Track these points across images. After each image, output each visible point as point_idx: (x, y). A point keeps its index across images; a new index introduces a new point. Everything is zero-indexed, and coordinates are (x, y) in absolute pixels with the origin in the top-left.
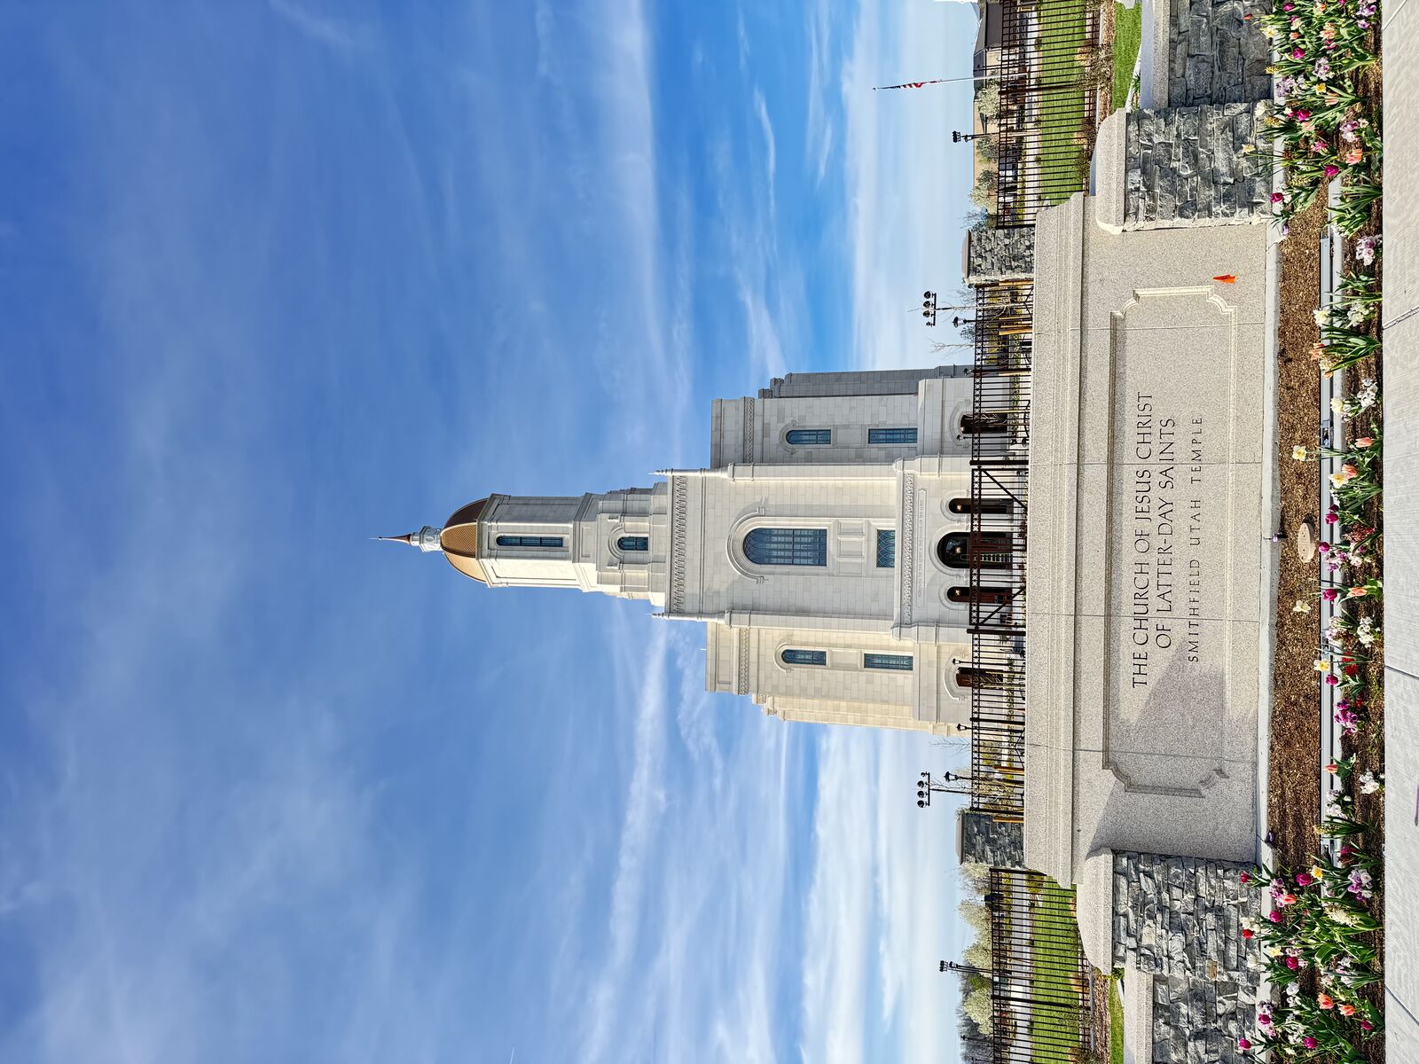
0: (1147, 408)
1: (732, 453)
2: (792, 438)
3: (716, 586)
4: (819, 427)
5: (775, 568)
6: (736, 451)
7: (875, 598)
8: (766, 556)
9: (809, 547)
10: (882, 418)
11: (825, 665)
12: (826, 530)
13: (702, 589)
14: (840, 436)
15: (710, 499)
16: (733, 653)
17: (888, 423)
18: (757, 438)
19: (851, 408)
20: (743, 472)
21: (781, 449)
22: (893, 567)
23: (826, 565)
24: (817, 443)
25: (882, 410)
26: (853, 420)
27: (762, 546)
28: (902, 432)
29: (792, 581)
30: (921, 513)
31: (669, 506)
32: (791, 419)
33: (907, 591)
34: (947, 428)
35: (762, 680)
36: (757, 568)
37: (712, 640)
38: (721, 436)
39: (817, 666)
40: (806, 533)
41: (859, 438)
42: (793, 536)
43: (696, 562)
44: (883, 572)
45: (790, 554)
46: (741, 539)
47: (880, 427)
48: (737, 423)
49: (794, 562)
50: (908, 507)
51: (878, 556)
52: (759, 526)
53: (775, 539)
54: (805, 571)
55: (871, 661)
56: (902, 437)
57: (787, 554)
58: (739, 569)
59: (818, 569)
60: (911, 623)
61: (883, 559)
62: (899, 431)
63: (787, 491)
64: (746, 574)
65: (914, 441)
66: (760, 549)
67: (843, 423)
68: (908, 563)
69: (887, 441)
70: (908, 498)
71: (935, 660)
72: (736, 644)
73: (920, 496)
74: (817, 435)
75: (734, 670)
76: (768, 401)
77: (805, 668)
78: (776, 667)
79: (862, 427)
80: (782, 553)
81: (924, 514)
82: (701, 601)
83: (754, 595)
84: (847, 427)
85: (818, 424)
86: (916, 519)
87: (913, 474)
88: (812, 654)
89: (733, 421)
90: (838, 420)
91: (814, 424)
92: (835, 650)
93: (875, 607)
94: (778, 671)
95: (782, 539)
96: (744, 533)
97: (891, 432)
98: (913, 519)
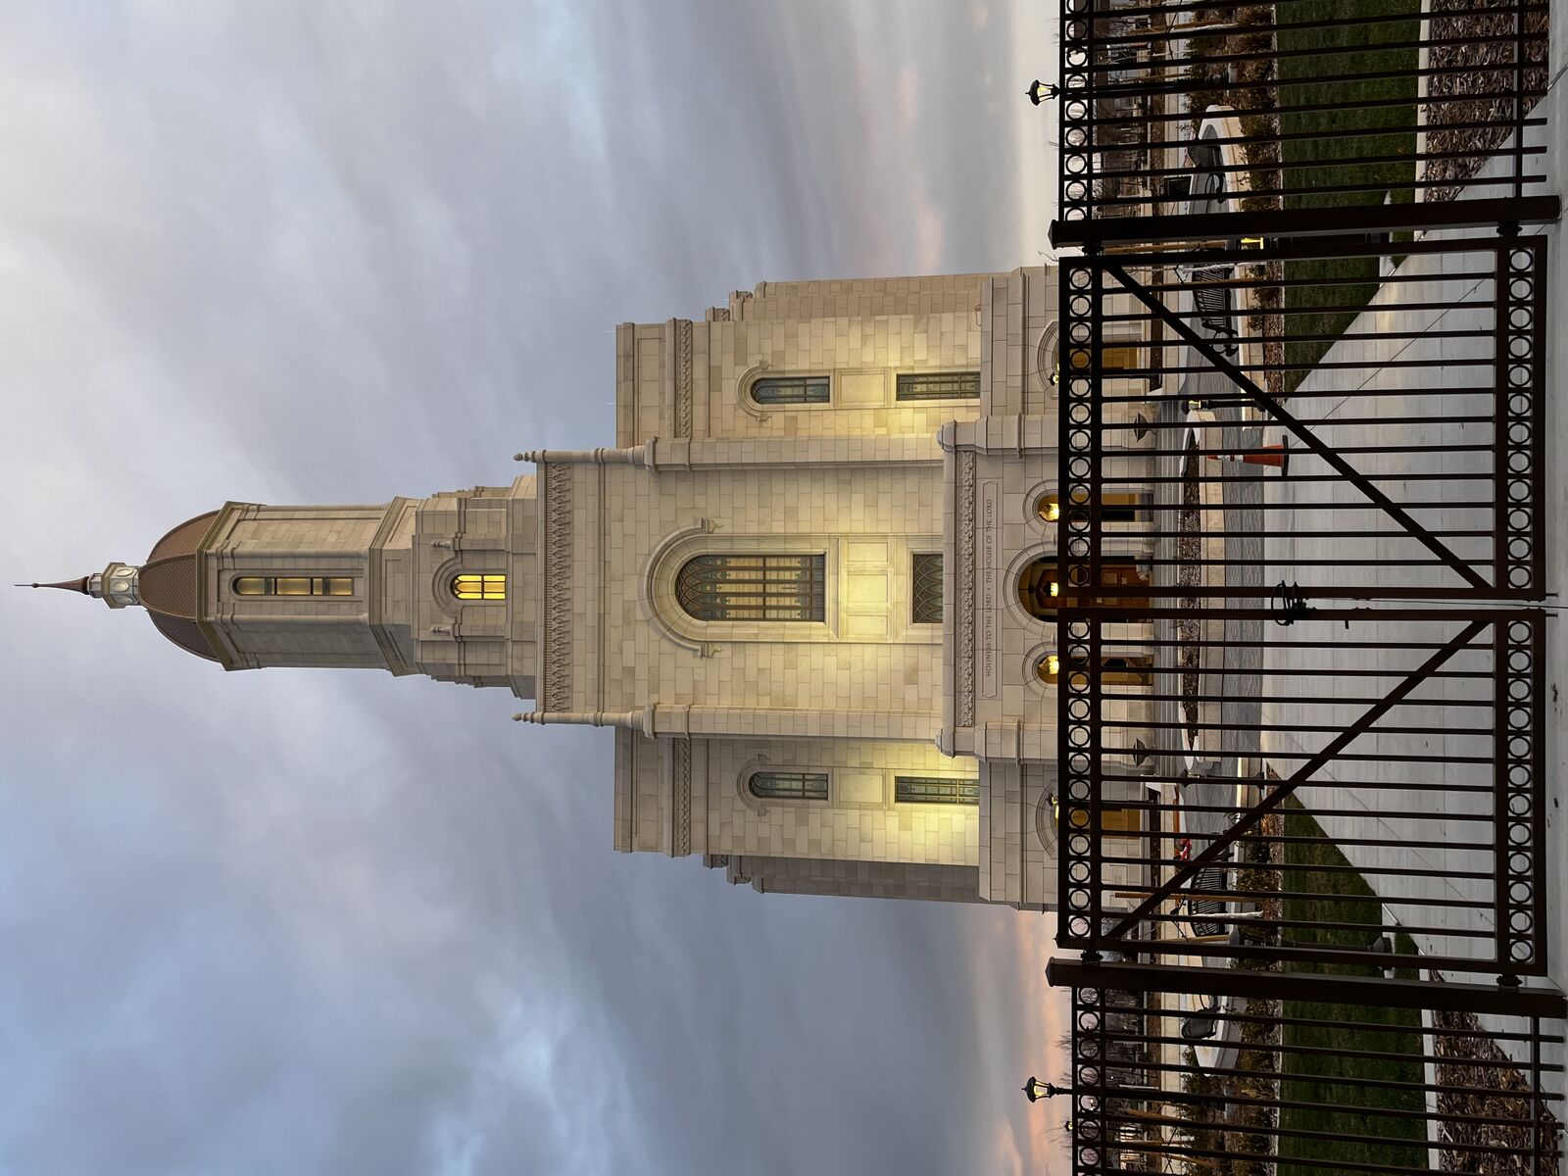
1: (654, 421)
2: (763, 393)
3: (629, 661)
4: (810, 371)
5: (733, 627)
6: (662, 417)
7: (911, 677)
8: (718, 607)
9: (794, 589)
10: (920, 354)
11: (827, 799)
12: (823, 556)
13: (602, 668)
14: (846, 388)
15: (614, 503)
16: (662, 782)
17: (931, 363)
18: (700, 394)
19: (864, 337)
20: (671, 454)
21: (741, 412)
22: (941, 621)
23: (823, 620)
24: (806, 402)
25: (920, 340)
26: (868, 357)
27: (708, 588)
28: (955, 378)
29: (764, 651)
30: (989, 522)
31: (541, 518)
32: (759, 358)
33: (965, 665)
34: (1033, 367)
35: (714, 829)
36: (702, 628)
37: (624, 759)
38: (635, 391)
39: (811, 802)
40: (787, 563)
41: (879, 390)
42: (764, 569)
43: (591, 619)
44: (924, 632)
45: (759, 601)
46: (671, 575)
47: (916, 372)
48: (662, 366)
49: (768, 616)
50: (965, 511)
51: (916, 602)
52: (702, 551)
53: (733, 575)
54: (787, 632)
55: (907, 790)
56: (956, 387)
57: (753, 601)
58: (669, 629)
59: (811, 627)
60: (974, 724)
61: (924, 607)
62: (949, 378)
63: (752, 487)
64: (683, 638)
65: (977, 395)
66: (705, 594)
67: (852, 365)
68: (966, 615)
69: (929, 395)
70: (965, 494)
71: (1019, 789)
72: (667, 764)
73: (987, 492)
74: (806, 386)
75: (665, 811)
76: (716, 326)
77: (791, 806)
78: (740, 804)
79: (885, 371)
80: (745, 601)
81: (993, 525)
82: (600, 690)
83: (697, 678)
84: (859, 371)
85: (807, 367)
86: (979, 533)
87: (973, 450)
88: (804, 780)
89: (655, 362)
90: (842, 360)
91: (800, 368)
92: (843, 771)
93: (911, 694)
94: (744, 811)
95: (746, 575)
96: (676, 565)
97: (937, 379)
98: (975, 534)
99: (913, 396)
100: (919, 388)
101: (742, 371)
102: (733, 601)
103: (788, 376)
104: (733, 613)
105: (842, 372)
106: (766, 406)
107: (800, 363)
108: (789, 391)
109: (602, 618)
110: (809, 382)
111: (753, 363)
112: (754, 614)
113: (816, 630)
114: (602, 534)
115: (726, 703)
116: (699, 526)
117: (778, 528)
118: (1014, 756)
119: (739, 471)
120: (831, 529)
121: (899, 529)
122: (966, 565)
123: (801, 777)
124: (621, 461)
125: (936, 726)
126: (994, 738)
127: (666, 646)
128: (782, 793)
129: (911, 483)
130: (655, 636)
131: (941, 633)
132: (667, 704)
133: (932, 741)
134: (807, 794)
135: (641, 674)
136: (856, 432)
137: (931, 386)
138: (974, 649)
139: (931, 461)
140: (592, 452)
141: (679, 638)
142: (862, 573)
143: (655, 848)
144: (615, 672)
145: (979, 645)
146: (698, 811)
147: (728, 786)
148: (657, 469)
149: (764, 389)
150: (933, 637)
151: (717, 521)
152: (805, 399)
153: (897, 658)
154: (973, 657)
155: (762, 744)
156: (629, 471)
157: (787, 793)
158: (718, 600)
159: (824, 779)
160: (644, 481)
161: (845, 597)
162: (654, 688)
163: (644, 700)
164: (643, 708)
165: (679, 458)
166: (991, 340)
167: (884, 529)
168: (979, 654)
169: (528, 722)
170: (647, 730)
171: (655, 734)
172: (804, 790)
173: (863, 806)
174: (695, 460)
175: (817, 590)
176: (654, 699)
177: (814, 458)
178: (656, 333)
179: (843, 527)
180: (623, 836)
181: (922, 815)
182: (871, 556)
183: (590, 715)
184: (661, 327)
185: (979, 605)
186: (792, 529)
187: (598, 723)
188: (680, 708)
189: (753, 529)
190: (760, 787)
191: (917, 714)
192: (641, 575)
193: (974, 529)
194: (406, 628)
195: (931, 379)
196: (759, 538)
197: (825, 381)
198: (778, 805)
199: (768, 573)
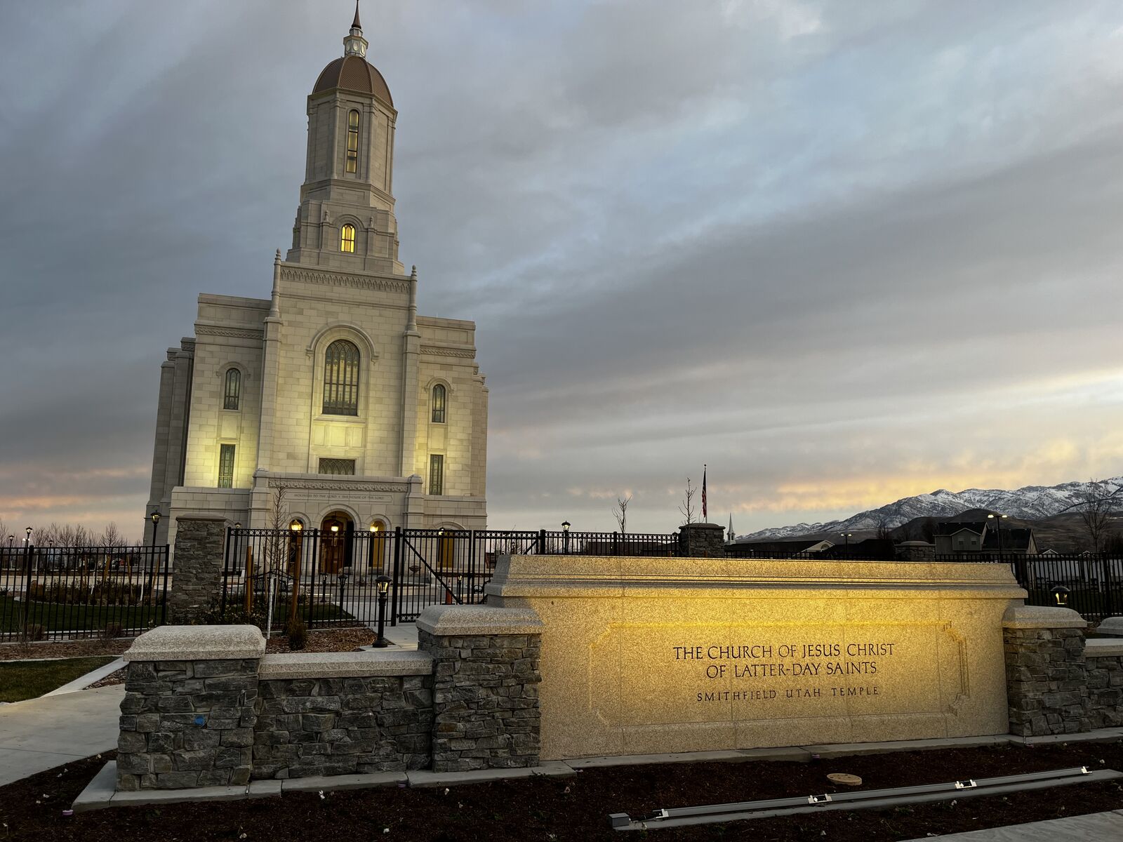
0: (883, 651)
1: (428, 335)
2: (438, 390)
3: (305, 312)
4: (447, 413)
5: (322, 367)
6: (429, 339)
7: (291, 456)
8: (332, 360)
9: (340, 399)
10: (452, 467)
11: (224, 408)
12: (356, 415)
13: (303, 298)
14: (438, 430)
15: (388, 313)
16: (238, 323)
17: (447, 471)
18: (440, 359)
19: (461, 440)
20: (412, 344)
21: (430, 379)
22: (319, 473)
23: (323, 413)
24: (433, 410)
25: (458, 467)
26: (452, 442)
27: (342, 356)
28: (439, 483)
29: (309, 382)
30: (372, 498)
31: (384, 275)
32: (455, 389)
33: (301, 484)
34: (444, 520)
35: (209, 348)
36: (322, 351)
37: (251, 303)
38: (443, 328)
39: (223, 400)
40: (354, 396)
41: (436, 446)
42: (351, 385)
43: (329, 295)
44: (315, 463)
45: (334, 381)
46: (351, 338)
47: (444, 464)
48: (454, 342)
49: (326, 385)
50: (378, 487)
51: (330, 460)
52: (363, 354)
53: (348, 369)
54: (318, 394)
55: (227, 451)
56: (435, 483)
57: (334, 379)
58: (322, 335)
59: (319, 407)
60: (270, 487)
61: (327, 464)
62: (439, 480)
63: (394, 382)
64: (317, 341)
65: (431, 493)
66: (339, 354)
67: (449, 434)
68: (327, 485)
69: (432, 470)
70: (387, 487)
71: (233, 508)
72: (247, 326)
73: (387, 497)
74: (440, 411)
75: (221, 323)
76: (472, 370)
77: (221, 390)
78: (223, 362)
79: (445, 450)
80: (335, 374)
81: (371, 500)
82: (291, 296)
83: (295, 346)
84: (446, 437)
85: (449, 412)
86: (367, 493)
87: (408, 491)
88: (235, 397)
89: (455, 338)
90: (452, 429)
91: (449, 409)
92: (239, 417)
93: (282, 455)
94: (219, 364)
95: (348, 375)
96: (356, 342)
97: (440, 474)
98: (368, 491)
99: (432, 463)
100: (436, 465)
101: (449, 381)
102: (335, 368)
103: (446, 403)
104: (329, 367)
105: (446, 429)
106: (432, 391)
107: (451, 409)
108: (438, 402)
109: (330, 300)
110: (442, 412)
111: (453, 386)
112: (328, 378)
113: (318, 409)
114: (374, 305)
115: (282, 360)
116: (375, 354)
117: (372, 394)
118: (253, 507)
119: (402, 377)
120: (370, 420)
121: (369, 453)
122: (353, 486)
123: (237, 395)
124: (410, 319)
125: (264, 465)
126: (263, 497)
127: (313, 332)
128: (228, 385)
129: (391, 460)
130: (319, 327)
131: (314, 472)
132: (283, 330)
133: (257, 465)
134: (227, 398)
135: (299, 318)
136: (417, 434)
137: (436, 471)
138: (309, 488)
139: (401, 470)
140: (415, 305)
141: (317, 339)
142: (347, 434)
143: (200, 315)
144: (301, 304)
145: (311, 491)
146: (220, 340)
147: (234, 356)
148: (405, 337)
149: (440, 390)
150: (312, 468)
151: (377, 364)
152: (435, 410)
153: (301, 450)
154: (305, 488)
155: (259, 376)
156: (405, 322)
157: (228, 388)
158: (336, 361)
159: (235, 407)
160: (400, 329)
161: (335, 425)
162: (291, 324)
163: (285, 318)
164: (281, 317)
165: (410, 348)
166: (458, 501)
167: (369, 446)
168: (307, 491)
169: (276, 257)
170: (269, 319)
171: (267, 323)
172: (229, 397)
173: (219, 427)
174: (409, 356)
175: (345, 411)
176: (285, 323)
177: (407, 414)
178: (470, 340)
179: (370, 426)
180: (207, 299)
181: (214, 457)
182: (355, 438)
183: (278, 289)
184: (473, 344)
185: (332, 492)
186: (371, 400)
187: (274, 293)
188: (279, 336)
189: (372, 381)
190: (233, 371)
191: (271, 458)
192: (351, 323)
193: (370, 491)
194: (328, 196)
195: (440, 471)
196: (367, 384)
197: (442, 421)
198: (222, 382)
199: (349, 387)
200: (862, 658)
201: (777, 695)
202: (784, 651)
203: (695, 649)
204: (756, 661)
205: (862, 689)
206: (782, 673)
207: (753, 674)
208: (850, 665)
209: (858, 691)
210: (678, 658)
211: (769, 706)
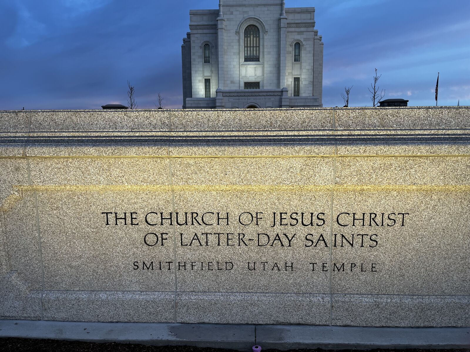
0: (390, 222)
1: (291, 18)
2: (297, 46)
3: (234, 13)
4: (301, 57)
5: (243, 39)
6: (292, 20)
7: (232, 82)
8: (247, 35)
9: (252, 54)
10: (304, 83)
11: (204, 63)
12: (259, 61)
13: (233, 6)
14: (297, 66)
15: (272, 8)
16: (206, 22)
17: (302, 85)
18: (297, 30)
19: (308, 70)
20: (283, 23)
21: (293, 40)
22: (245, 89)
23: (245, 61)
24: (294, 56)
25: (307, 83)
26: (304, 71)
27: (252, 33)
28: (298, 91)
29: (237, 47)
30: (266, 99)
32: (305, 44)
33: (236, 94)
35: (196, 36)
36: (242, 31)
37: (211, 12)
38: (299, 13)
39: (204, 59)
40: (258, 52)
41: (296, 73)
42: (256, 47)
44: (242, 85)
45: (249, 46)
46: (255, 24)
47: (300, 82)
48: (304, 20)
49: (245, 48)
50: (268, 94)
51: (249, 83)
52: (260, 31)
53: (255, 39)
54: (242, 53)
55: (207, 82)
56: (296, 91)
57: (249, 44)
58: (242, 23)
59: (243, 58)
60: (223, 96)
61: (248, 85)
62: (298, 89)
63: (275, 43)
64: (240, 27)
65: (294, 96)
66: (250, 32)
67: (302, 67)
68: (246, 94)
69: (295, 85)
70: (272, 94)
71: (210, 106)
72: (211, 23)
73: (272, 99)
74: (298, 56)
75: (199, 23)
76: (313, 33)
77: (202, 54)
78: (202, 42)
79: (301, 75)
80: (249, 42)
81: (266, 100)
82: (227, 6)
83: (231, 31)
84: (301, 68)
85: (302, 56)
86: (264, 97)
87: (282, 95)
88: (208, 57)
89: (305, 17)
90: (304, 64)
91: (302, 54)
92: (211, 66)
93: (229, 82)
95: (255, 42)
96: (257, 25)
97: (298, 87)
98: (264, 96)
99: (295, 81)
100: (296, 83)
101: (302, 40)
102: (249, 39)
103: (301, 51)
104: (246, 39)
105: (301, 64)
106: (294, 46)
108: (297, 52)
109: (244, 5)
110: (299, 56)
111: (304, 43)
112: (246, 44)
113: (242, 60)
115: (225, 38)
116: (266, 30)
117: (265, 50)
118: (217, 105)
119: (279, 40)
120: (265, 63)
121: (265, 78)
122: (257, 94)
123: (209, 56)
124: (282, 10)
125: (222, 88)
126: (220, 101)
127: (238, 22)
128: (205, 52)
129: (275, 81)
130: (240, 19)
131: (242, 89)
132: (225, 23)
133: (219, 87)
134: (205, 58)
135: (232, 16)
136: (287, 68)
137: (297, 85)
138: (239, 96)
139: (280, 86)
140: (284, 2)
141: (240, 26)
142: (255, 70)
143: (191, 21)
144: (232, 9)
145: (240, 97)
146: (200, 31)
147: (207, 39)
148: (280, 19)
149: (298, 45)
150: (241, 87)
151: (267, 35)
152: (295, 56)
153: (236, 79)
154: (237, 96)
155: (216, 47)
156: (279, 12)
157: (205, 53)
158: (249, 35)
159: (209, 62)
160: (277, 16)
161: (250, 66)
162: (228, 20)
163: (225, 17)
164: (223, 17)
165: (282, 25)
166: (306, 98)
167: (265, 75)
168: (238, 97)
170: (218, 18)
171: (218, 20)
172: (206, 57)
173: (203, 71)
174: (282, 29)
175: (251, 60)
176: (226, 20)
177: (282, 58)
178: (312, 18)
179: (266, 66)
180: (193, 12)
181: (202, 85)
182: (259, 73)
183: (221, 3)
184: (313, 19)
185: (249, 97)
186: (265, 53)
187: (220, 5)
188: (224, 26)
189: (265, 44)
190: (206, 46)
191: (224, 84)
192: (255, 16)
193: (265, 96)
195: (298, 85)
196: (263, 45)
197: (299, 61)
198: (202, 50)
199: (255, 48)
200: (358, 229)
201: (235, 266)
202: (245, 219)
203: (128, 215)
204: (207, 229)
205: (353, 265)
206: (242, 243)
207: (203, 243)
208: (339, 237)
209: (348, 267)
210: (107, 224)
211: (223, 279)
